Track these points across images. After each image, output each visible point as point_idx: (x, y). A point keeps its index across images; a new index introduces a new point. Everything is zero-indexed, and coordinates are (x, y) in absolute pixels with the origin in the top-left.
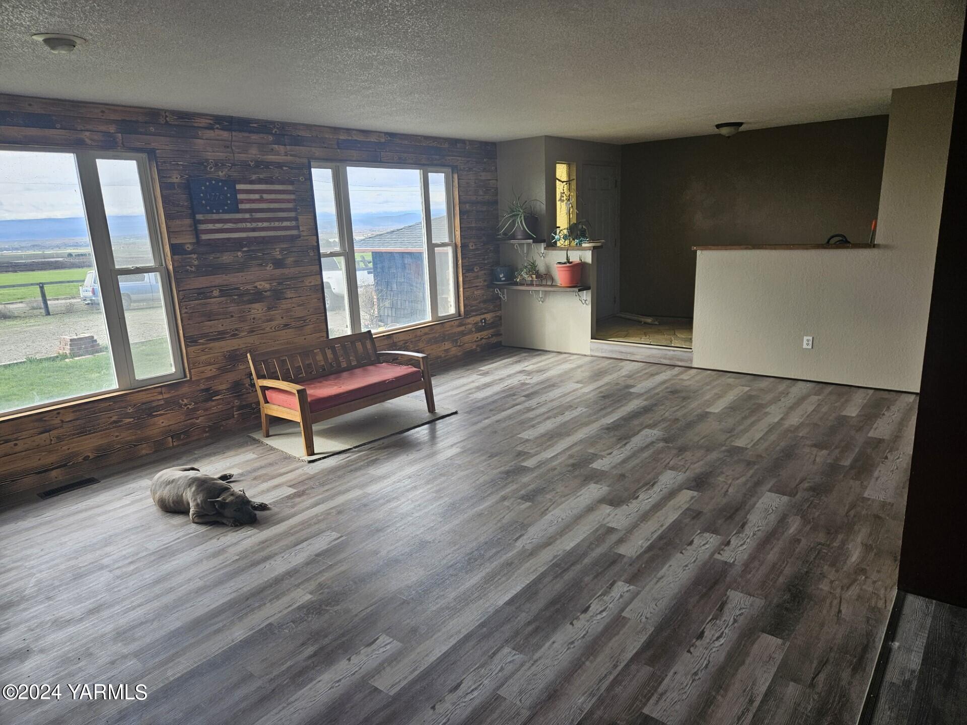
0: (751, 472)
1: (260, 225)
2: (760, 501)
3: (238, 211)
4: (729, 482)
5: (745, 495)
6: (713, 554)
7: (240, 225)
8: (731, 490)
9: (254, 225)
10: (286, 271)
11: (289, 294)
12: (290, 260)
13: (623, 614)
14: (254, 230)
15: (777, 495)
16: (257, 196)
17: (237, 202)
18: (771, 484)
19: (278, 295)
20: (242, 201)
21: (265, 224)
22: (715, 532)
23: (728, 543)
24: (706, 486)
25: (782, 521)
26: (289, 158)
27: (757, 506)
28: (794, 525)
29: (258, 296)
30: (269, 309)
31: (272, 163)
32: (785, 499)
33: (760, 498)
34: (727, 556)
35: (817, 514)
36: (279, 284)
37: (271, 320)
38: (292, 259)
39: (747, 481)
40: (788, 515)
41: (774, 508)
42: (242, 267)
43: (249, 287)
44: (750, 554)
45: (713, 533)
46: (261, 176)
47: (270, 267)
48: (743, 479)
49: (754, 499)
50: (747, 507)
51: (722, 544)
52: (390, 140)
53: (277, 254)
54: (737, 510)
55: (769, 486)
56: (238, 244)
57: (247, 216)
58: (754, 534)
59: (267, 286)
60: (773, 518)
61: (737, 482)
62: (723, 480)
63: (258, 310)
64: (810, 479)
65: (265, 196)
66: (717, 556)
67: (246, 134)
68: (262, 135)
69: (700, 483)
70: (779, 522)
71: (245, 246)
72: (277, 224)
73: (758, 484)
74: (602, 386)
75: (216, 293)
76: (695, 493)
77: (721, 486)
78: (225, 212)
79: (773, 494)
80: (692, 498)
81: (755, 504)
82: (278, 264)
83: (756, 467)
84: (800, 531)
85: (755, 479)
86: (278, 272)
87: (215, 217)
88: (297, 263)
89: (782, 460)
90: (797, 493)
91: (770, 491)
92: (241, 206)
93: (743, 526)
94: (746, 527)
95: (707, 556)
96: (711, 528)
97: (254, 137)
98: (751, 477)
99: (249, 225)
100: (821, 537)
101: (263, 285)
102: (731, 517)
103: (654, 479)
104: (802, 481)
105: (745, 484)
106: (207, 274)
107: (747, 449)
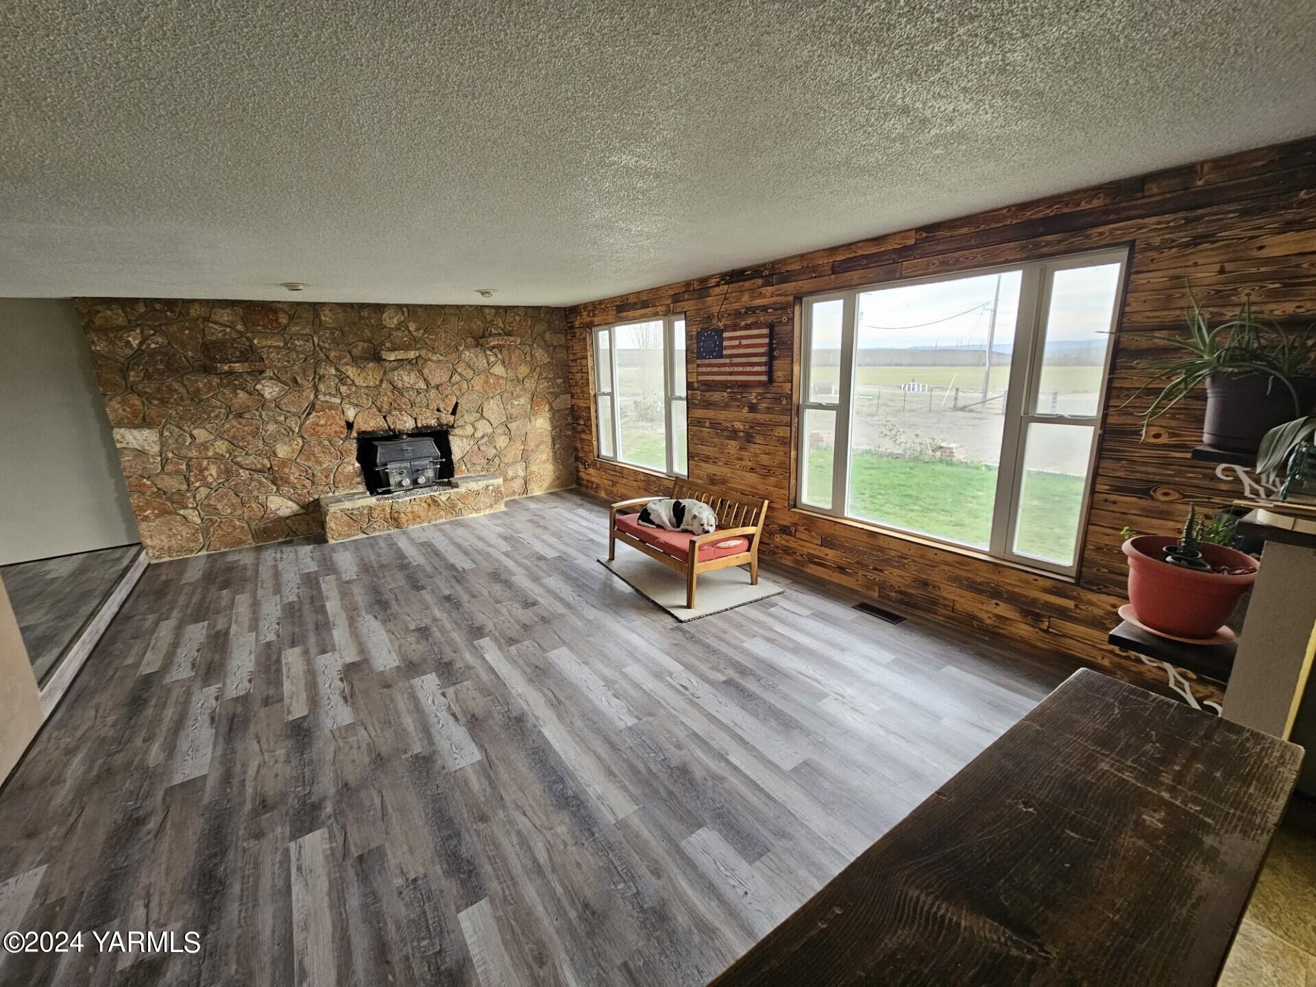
0: (249, 791)
1: (736, 369)
2: (209, 756)
3: (721, 356)
4: (266, 755)
5: (234, 752)
6: (224, 684)
7: (723, 369)
8: (255, 746)
9: (731, 369)
10: (758, 416)
11: (759, 439)
12: (763, 405)
13: (254, 634)
14: (731, 374)
15: (193, 777)
16: (736, 343)
17: (722, 348)
18: (208, 789)
19: (749, 438)
20: (726, 348)
21: (740, 369)
22: (237, 700)
23: (217, 699)
24: (289, 732)
25: (171, 750)
26: (775, 299)
27: (211, 747)
28: (155, 754)
29: (733, 435)
30: (741, 449)
31: (758, 307)
32: (178, 779)
33: (213, 758)
34: (212, 690)
35: (127, 785)
36: (752, 427)
37: (741, 459)
38: (764, 405)
39: (245, 772)
40: (167, 760)
41: (187, 758)
42: (726, 406)
43: (728, 425)
44: (190, 702)
45: (238, 698)
46: (748, 322)
47: (746, 410)
48: (252, 770)
49: (219, 752)
50: (221, 739)
51: (222, 695)
52: (927, 237)
53: (753, 398)
54: (231, 730)
55: (210, 783)
56: (724, 386)
57: (728, 361)
58: (196, 719)
59: (742, 427)
60: (183, 745)
61: (256, 763)
62: (277, 753)
63: (733, 446)
64: (149, 841)
65: (744, 342)
66: (219, 685)
67: (741, 284)
68: (753, 281)
69: (301, 733)
70: (175, 746)
71: (729, 387)
72: (748, 369)
73: (227, 778)
74: (761, 790)
75: (707, 424)
76: (290, 718)
77: (272, 743)
78: (714, 357)
79: (198, 775)
80: (289, 712)
81: (214, 748)
82: (753, 408)
83: (248, 807)
84: (146, 752)
85: (235, 782)
86: (751, 415)
87: (707, 361)
88: (769, 410)
89: (215, 855)
90: (164, 800)
91: (205, 776)
92: (725, 352)
93: (213, 719)
94: (209, 721)
95: (228, 681)
96: (244, 700)
97: (747, 284)
98: (244, 781)
99: (728, 369)
100: (119, 760)
101: (739, 426)
102: (232, 719)
103: (353, 703)
104: (161, 827)
105: (244, 765)
106: (705, 407)
107: (293, 837)
